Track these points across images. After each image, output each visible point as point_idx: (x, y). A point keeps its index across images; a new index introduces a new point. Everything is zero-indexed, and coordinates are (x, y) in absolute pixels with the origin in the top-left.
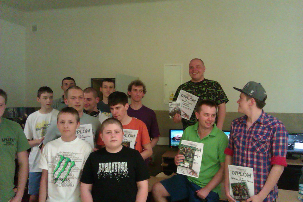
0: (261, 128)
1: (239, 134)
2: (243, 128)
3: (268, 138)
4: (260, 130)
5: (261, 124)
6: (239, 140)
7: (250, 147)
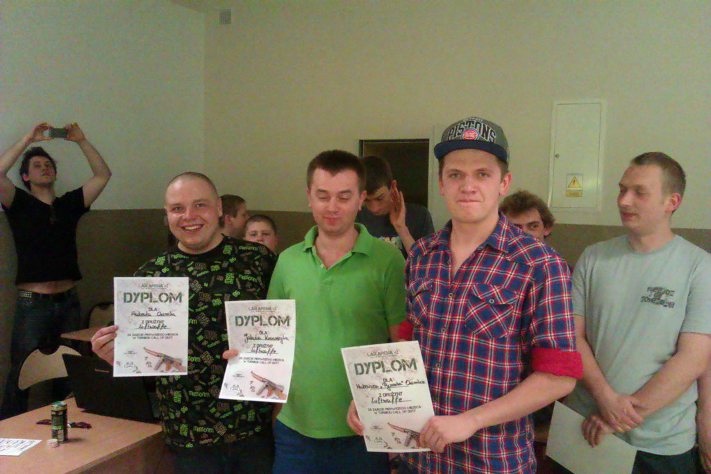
0: (497, 263)
1: (429, 282)
2: (440, 266)
3: (518, 296)
4: (493, 270)
5: (498, 252)
6: (427, 301)
7: (459, 319)
